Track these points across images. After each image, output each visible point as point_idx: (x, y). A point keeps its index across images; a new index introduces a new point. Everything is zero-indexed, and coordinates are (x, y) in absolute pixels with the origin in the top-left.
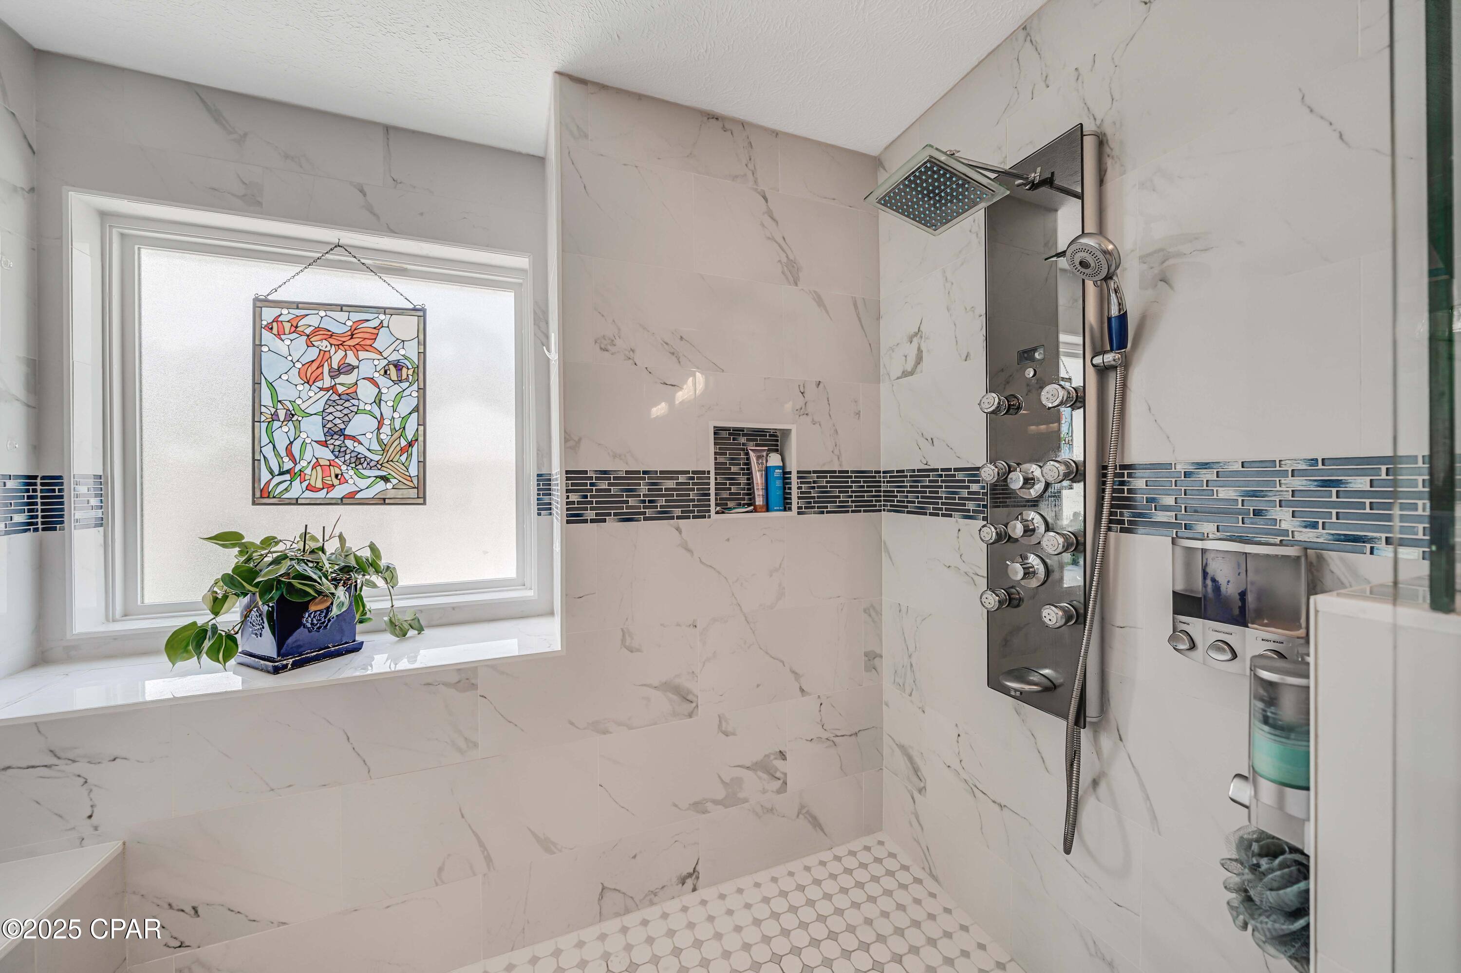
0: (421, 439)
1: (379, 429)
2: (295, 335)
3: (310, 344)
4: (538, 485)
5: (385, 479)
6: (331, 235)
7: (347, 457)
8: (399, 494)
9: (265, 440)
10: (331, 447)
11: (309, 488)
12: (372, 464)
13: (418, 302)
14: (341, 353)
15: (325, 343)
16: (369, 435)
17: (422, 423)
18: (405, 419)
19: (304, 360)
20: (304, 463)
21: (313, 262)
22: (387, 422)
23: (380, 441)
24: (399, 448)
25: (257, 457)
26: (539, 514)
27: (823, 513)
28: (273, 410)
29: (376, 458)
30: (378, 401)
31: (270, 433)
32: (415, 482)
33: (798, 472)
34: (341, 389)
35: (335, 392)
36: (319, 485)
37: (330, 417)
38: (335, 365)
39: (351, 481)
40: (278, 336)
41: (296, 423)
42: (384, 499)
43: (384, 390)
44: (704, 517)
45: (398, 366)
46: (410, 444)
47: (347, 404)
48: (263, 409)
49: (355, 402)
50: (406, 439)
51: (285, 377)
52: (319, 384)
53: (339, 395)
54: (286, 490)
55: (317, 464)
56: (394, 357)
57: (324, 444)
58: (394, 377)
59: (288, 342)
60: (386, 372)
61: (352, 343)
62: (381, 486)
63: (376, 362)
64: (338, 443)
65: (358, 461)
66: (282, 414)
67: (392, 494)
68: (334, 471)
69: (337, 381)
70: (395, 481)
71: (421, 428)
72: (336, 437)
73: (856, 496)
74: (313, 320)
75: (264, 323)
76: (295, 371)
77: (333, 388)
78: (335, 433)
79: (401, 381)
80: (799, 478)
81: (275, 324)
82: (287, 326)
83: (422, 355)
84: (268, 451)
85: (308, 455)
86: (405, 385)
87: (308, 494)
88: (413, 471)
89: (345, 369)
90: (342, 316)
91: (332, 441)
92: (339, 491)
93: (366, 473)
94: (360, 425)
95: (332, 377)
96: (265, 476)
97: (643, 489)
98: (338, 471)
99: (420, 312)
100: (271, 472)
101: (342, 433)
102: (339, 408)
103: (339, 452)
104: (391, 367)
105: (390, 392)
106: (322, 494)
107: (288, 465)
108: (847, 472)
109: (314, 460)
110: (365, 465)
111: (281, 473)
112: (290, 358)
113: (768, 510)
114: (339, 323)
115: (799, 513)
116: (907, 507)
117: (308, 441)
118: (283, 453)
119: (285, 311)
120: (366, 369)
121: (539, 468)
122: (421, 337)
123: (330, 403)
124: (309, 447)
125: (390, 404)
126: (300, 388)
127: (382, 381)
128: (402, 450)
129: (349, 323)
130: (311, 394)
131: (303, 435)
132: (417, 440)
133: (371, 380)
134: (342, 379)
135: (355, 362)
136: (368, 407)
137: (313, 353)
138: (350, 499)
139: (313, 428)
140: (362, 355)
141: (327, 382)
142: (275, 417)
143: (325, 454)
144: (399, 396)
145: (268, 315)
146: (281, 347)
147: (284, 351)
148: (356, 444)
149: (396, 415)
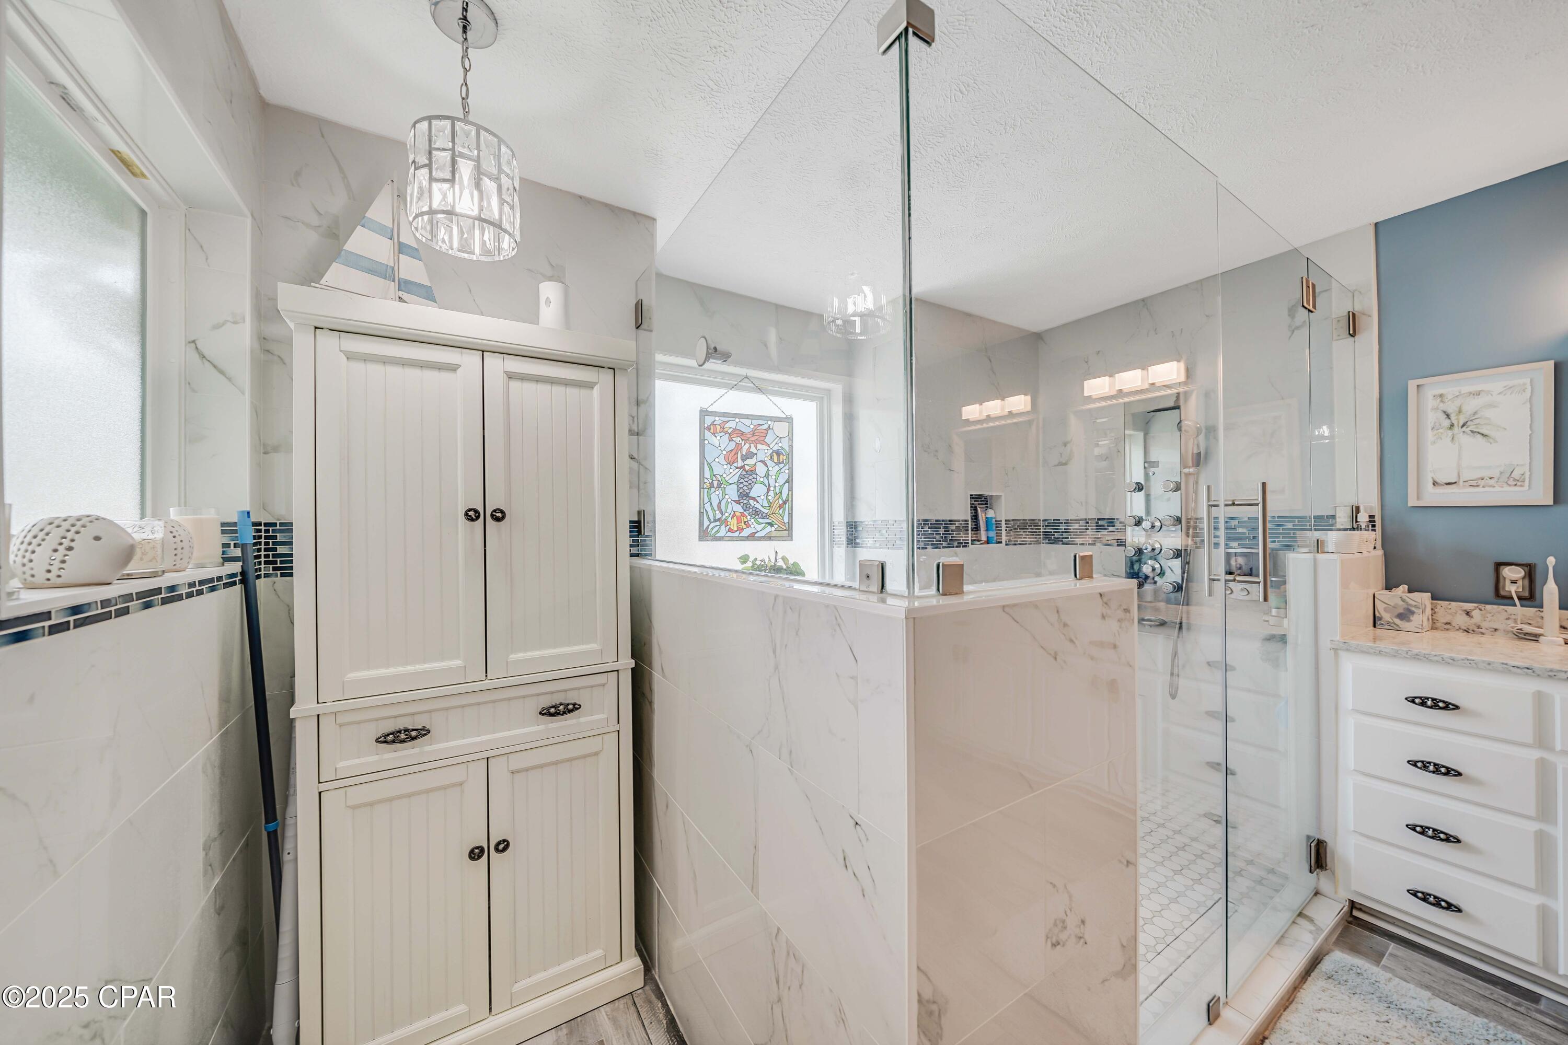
0: (790, 499)
1: (768, 493)
2: (723, 434)
3: (731, 440)
5: (771, 524)
6: (742, 371)
7: (751, 510)
8: (778, 534)
9: (706, 500)
10: (742, 504)
11: (730, 530)
12: (764, 515)
13: (788, 413)
14: (747, 445)
15: (739, 439)
16: (762, 497)
17: (791, 489)
18: (782, 486)
19: (728, 449)
20: (727, 515)
21: (734, 387)
22: (772, 489)
23: (768, 501)
24: (778, 505)
25: (702, 511)
27: (1016, 545)
28: (711, 481)
29: (766, 511)
30: (767, 476)
31: (709, 495)
32: (787, 526)
33: (1006, 521)
34: (747, 468)
35: (744, 470)
36: (735, 528)
37: (741, 486)
38: (744, 453)
39: (752, 526)
40: (714, 434)
41: (723, 489)
42: (770, 537)
43: (770, 469)
44: (967, 547)
45: (778, 453)
46: (785, 503)
47: (751, 477)
48: (706, 480)
49: (754, 476)
50: (782, 500)
51: (717, 460)
52: (735, 465)
53: (746, 472)
54: (718, 532)
55: (734, 515)
56: (776, 448)
57: (738, 502)
58: (776, 461)
59: (718, 438)
60: (771, 457)
61: (753, 439)
62: (769, 529)
63: (766, 451)
64: (745, 502)
65: (756, 513)
66: (715, 483)
67: (774, 534)
68: (744, 519)
69: (746, 462)
70: (776, 526)
71: (790, 493)
72: (745, 498)
74: (732, 424)
75: (706, 426)
76: (722, 457)
77: (743, 467)
78: (744, 495)
79: (780, 463)
80: (1006, 524)
81: (712, 426)
82: (718, 427)
83: (791, 446)
84: (708, 506)
85: (729, 510)
86: (782, 465)
87: (729, 534)
88: (786, 520)
89: (750, 455)
90: (748, 422)
91: (742, 501)
92: (746, 533)
93: (761, 520)
94: (758, 491)
95: (743, 461)
96: (706, 523)
97: (942, 530)
98: (746, 520)
99: (789, 420)
100: (709, 520)
101: (747, 495)
102: (746, 480)
103: (746, 507)
104: (774, 454)
105: (774, 470)
106: (737, 534)
107: (718, 516)
109: (733, 513)
110: (760, 515)
111: (715, 521)
112: (719, 448)
113: (988, 543)
114: (747, 426)
115: (1006, 545)
117: (729, 500)
118: (716, 508)
119: (717, 418)
120: (761, 456)
122: (791, 436)
123: (741, 476)
124: (730, 504)
125: (773, 477)
126: (725, 467)
127: (769, 463)
128: (781, 507)
129: (752, 426)
130: (731, 471)
131: (727, 497)
132: (788, 500)
133: (763, 462)
134: (748, 461)
135: (755, 451)
136: (762, 480)
137: (732, 446)
138: (752, 537)
139: (732, 492)
140: (759, 446)
141: (740, 464)
142: (712, 485)
143: (738, 509)
144: (779, 472)
145: (708, 420)
146: (715, 441)
147: (717, 443)
148: (755, 503)
149: (777, 484)
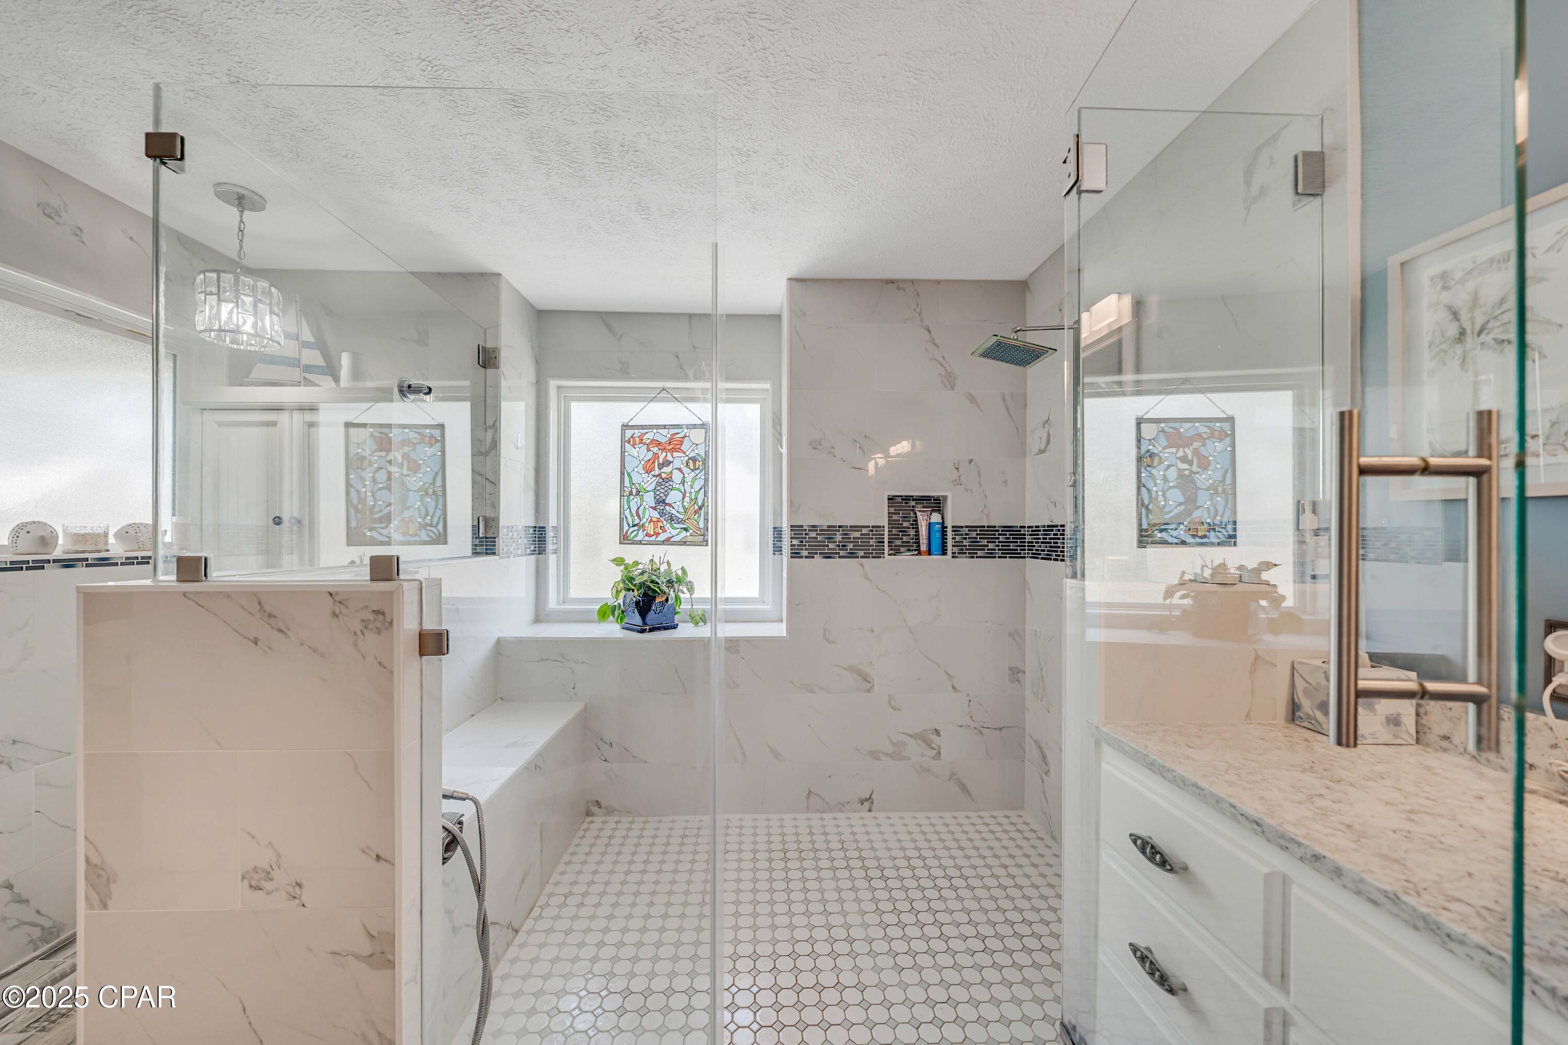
0: (706, 505)
1: (683, 499)
2: (641, 445)
3: (649, 450)
4: (774, 534)
5: (686, 530)
6: (660, 384)
7: (667, 516)
8: (693, 539)
9: (626, 507)
10: (658, 510)
11: (648, 535)
12: (680, 520)
13: (705, 419)
14: (664, 454)
15: (656, 448)
16: (678, 503)
17: (706, 494)
18: (698, 492)
19: (646, 459)
20: (644, 520)
21: (652, 400)
22: (687, 495)
23: (684, 506)
24: (694, 511)
25: (622, 517)
26: (774, 554)
27: (973, 557)
28: (630, 489)
29: (681, 517)
30: (683, 482)
31: (628, 502)
32: (703, 532)
33: (953, 527)
34: (664, 476)
35: (661, 478)
36: (652, 533)
37: (658, 493)
38: (661, 462)
39: (668, 531)
40: (633, 446)
41: (641, 497)
42: (685, 542)
43: (686, 475)
44: (880, 557)
45: (694, 460)
46: (700, 508)
47: (667, 485)
48: (626, 489)
49: (671, 483)
50: (698, 506)
51: (636, 470)
52: (653, 473)
53: (663, 479)
54: (636, 536)
55: (651, 521)
56: (692, 455)
57: (655, 508)
58: (692, 467)
59: (638, 449)
60: (687, 464)
61: (670, 447)
62: (684, 534)
63: (682, 458)
64: (662, 508)
65: (672, 519)
66: (634, 491)
67: (690, 539)
68: (660, 524)
69: (662, 471)
70: (691, 531)
71: (706, 498)
72: (661, 504)
73: (1002, 546)
74: (650, 436)
75: (626, 439)
76: (641, 466)
77: (659, 475)
78: (661, 502)
79: (696, 469)
80: (953, 531)
81: (631, 439)
82: (637, 439)
83: (707, 453)
84: (627, 513)
85: (647, 516)
86: (697, 472)
87: (647, 538)
88: (701, 525)
89: (667, 463)
90: (664, 432)
91: (659, 507)
92: (662, 537)
93: (676, 526)
94: (674, 497)
95: (660, 469)
96: (626, 527)
97: (839, 538)
98: (662, 525)
99: (706, 427)
100: (629, 525)
101: (664, 502)
102: (663, 487)
103: (662, 514)
104: (690, 461)
105: (689, 477)
106: (653, 538)
107: (637, 521)
108: (995, 527)
109: (650, 518)
110: (676, 521)
111: (634, 526)
112: (638, 459)
113: (930, 554)
114: (663, 436)
115: (953, 557)
116: (1040, 554)
117: (647, 507)
118: (634, 514)
119: (636, 431)
120: (677, 463)
121: (774, 523)
122: (707, 442)
123: (658, 484)
124: (647, 510)
125: (689, 483)
126: (643, 475)
127: (685, 470)
128: (696, 512)
129: (669, 436)
130: (649, 479)
131: (645, 504)
132: (704, 505)
133: (680, 469)
134: (665, 469)
135: (671, 459)
136: (678, 486)
137: (650, 455)
138: (667, 542)
139: (649, 499)
140: (675, 454)
141: (657, 472)
142: (631, 493)
143: (655, 514)
144: (695, 478)
145: (629, 433)
146: (634, 452)
147: (636, 454)
148: (671, 508)
149: (692, 490)
